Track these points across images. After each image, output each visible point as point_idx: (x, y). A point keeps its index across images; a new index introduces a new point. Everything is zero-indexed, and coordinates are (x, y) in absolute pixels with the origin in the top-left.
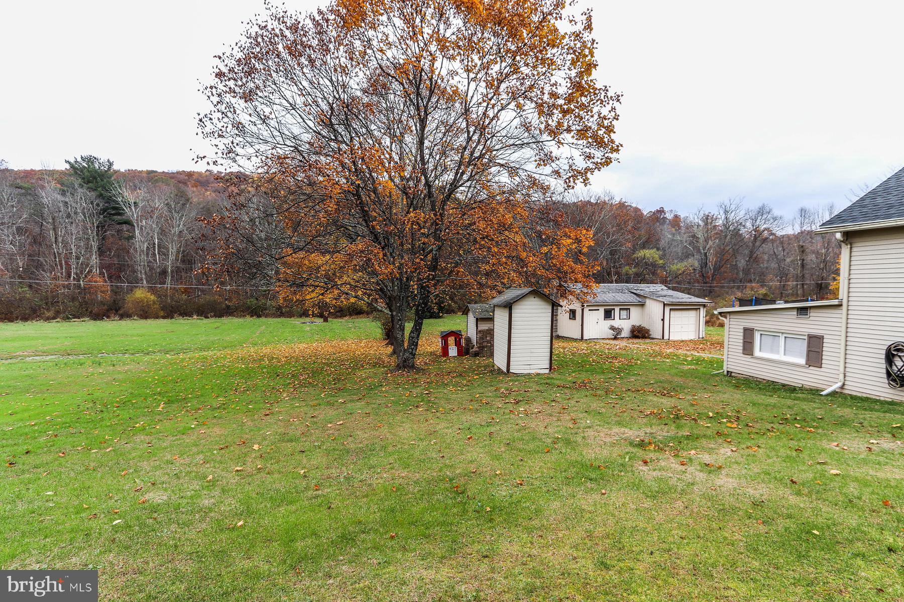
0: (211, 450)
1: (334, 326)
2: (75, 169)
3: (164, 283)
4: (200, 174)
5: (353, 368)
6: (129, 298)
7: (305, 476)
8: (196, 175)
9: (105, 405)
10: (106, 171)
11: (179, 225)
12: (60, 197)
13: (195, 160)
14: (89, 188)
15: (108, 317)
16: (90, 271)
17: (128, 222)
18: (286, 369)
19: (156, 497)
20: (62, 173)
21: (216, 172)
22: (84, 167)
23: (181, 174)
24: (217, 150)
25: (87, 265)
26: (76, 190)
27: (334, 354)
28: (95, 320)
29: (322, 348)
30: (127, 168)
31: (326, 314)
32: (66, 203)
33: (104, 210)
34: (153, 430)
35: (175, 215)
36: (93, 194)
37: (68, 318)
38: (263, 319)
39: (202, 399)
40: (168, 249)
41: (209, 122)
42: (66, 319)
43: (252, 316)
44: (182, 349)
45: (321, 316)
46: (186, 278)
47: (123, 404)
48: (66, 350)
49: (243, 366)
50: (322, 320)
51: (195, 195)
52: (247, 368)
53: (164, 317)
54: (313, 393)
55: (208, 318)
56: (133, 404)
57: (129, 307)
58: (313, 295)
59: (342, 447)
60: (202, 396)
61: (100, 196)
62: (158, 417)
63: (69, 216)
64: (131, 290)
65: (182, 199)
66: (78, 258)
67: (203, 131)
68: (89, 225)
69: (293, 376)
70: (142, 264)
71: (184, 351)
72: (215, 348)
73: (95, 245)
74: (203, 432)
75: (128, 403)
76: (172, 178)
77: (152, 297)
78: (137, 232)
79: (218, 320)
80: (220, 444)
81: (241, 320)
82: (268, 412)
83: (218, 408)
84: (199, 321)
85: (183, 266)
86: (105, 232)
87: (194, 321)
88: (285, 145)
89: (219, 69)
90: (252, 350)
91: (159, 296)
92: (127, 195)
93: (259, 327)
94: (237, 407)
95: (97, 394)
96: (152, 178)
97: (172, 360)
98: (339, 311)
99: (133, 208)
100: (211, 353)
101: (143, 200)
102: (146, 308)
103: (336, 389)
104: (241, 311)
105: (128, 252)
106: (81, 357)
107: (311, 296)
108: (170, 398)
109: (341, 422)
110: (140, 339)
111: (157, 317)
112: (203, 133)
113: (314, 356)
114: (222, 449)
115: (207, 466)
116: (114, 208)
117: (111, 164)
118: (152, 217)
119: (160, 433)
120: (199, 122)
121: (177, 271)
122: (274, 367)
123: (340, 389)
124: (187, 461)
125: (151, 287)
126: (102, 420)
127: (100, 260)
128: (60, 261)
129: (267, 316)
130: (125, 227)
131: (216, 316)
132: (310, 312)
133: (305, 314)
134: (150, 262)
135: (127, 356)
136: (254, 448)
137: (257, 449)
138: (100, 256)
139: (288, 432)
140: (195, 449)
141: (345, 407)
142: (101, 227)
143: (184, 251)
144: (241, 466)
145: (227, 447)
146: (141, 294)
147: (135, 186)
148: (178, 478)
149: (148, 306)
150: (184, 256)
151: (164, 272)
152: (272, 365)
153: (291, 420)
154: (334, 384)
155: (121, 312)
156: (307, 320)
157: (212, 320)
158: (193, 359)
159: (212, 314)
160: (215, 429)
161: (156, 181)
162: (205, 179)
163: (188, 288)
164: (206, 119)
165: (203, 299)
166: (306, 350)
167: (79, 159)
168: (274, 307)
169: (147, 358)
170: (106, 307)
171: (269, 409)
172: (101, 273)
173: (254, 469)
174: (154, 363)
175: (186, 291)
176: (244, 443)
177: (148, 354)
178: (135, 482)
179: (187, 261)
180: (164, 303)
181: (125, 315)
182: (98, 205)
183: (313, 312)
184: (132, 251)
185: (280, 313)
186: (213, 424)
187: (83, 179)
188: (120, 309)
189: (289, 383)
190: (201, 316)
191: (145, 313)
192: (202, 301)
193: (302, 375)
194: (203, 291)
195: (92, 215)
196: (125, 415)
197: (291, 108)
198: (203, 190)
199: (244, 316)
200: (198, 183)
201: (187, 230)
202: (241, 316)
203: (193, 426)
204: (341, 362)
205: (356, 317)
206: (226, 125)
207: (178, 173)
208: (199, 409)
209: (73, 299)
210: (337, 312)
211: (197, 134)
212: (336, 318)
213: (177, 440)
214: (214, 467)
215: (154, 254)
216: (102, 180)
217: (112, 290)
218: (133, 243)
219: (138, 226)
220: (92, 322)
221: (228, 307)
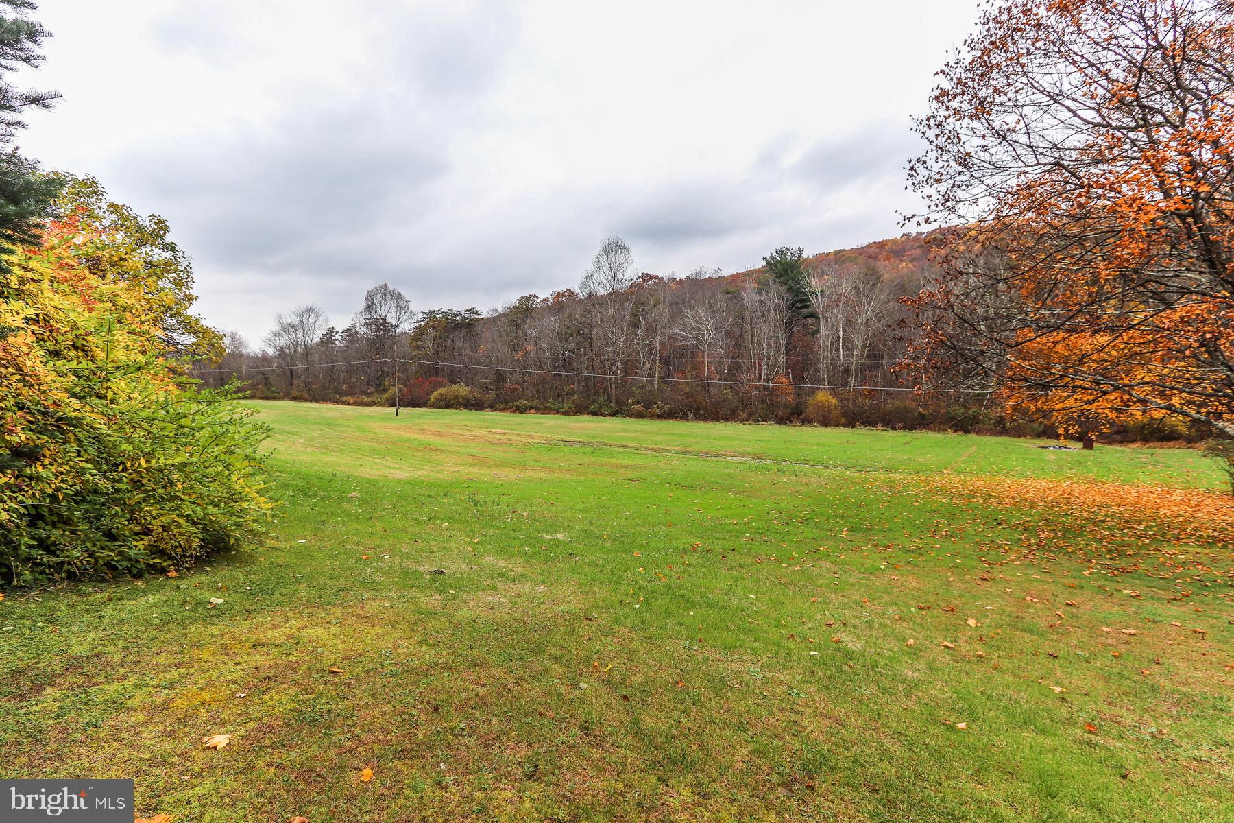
0: (908, 605)
1: (1107, 458)
2: (771, 265)
3: (846, 384)
4: (894, 241)
5: (1154, 538)
6: (811, 401)
7: (1064, 699)
8: (890, 244)
9: (790, 518)
10: (796, 261)
11: (867, 312)
12: (758, 298)
13: (901, 224)
14: (780, 282)
15: (791, 422)
16: (778, 371)
17: (813, 315)
18: (1013, 516)
19: (851, 642)
20: (760, 271)
21: (914, 235)
22: (778, 261)
23: (871, 247)
24: (929, 203)
25: (775, 366)
26: (769, 286)
27: (1107, 506)
28: (779, 424)
29: (1081, 493)
30: (815, 254)
31: (1093, 435)
32: (762, 301)
33: (792, 305)
34: (838, 559)
35: (864, 299)
36: (783, 289)
37: (758, 421)
38: (973, 437)
39: (891, 535)
40: (852, 343)
41: (922, 167)
42: (757, 421)
43: (956, 431)
44: (865, 467)
45: (1080, 438)
46: (871, 377)
47: (806, 521)
48: (756, 454)
49: (944, 501)
50: (1081, 445)
51: (888, 271)
52: (950, 504)
53: (845, 426)
54: (1067, 564)
55: (896, 429)
56: (816, 523)
57: (810, 410)
58: (1069, 403)
59: (1138, 677)
60: (890, 530)
61: (790, 289)
62: (842, 545)
63: (763, 315)
64: (813, 392)
65: (872, 277)
66: (768, 358)
67: (915, 181)
68: (780, 322)
69: (1026, 529)
70: (825, 362)
71: (867, 469)
72: (904, 470)
73: (783, 342)
74: (896, 578)
75: (812, 521)
76: (860, 254)
77: (834, 401)
78: (822, 324)
79: (908, 433)
80: (918, 601)
81: (940, 435)
82: (986, 576)
83: (913, 551)
84: (884, 433)
85: (868, 363)
86: (792, 328)
87: (878, 433)
88: (1038, 164)
89: (941, 89)
90: (956, 479)
91: (841, 400)
92: (815, 284)
93: (967, 447)
94: (938, 556)
95: (783, 505)
96: (840, 258)
97: (854, 478)
98: (1118, 432)
99: (819, 298)
100: (899, 476)
101: (830, 287)
102: (827, 413)
103: (1117, 569)
104: (940, 423)
105: (812, 348)
106: (768, 462)
107: (1063, 403)
108: (853, 525)
109: (1133, 631)
110: (820, 449)
111: (837, 425)
112: (914, 184)
113: (1065, 504)
114: (922, 608)
115: (905, 624)
116: (802, 301)
117: (801, 251)
118: (838, 306)
119: (846, 564)
120: (910, 172)
121: (862, 368)
122: (993, 510)
123: (1123, 571)
124: (880, 609)
125: (833, 389)
126: (788, 533)
127: (787, 359)
128: (755, 362)
129: (979, 432)
130: (810, 321)
131: (905, 428)
132: (1061, 431)
133: (1048, 432)
134: (833, 359)
135: (807, 467)
136: (969, 622)
137: (973, 625)
138: (786, 355)
139: (1023, 616)
140: (887, 598)
141: (1139, 606)
142: (789, 323)
143: (870, 345)
144: (951, 643)
145: (928, 608)
146: (823, 397)
147: (823, 272)
148: (871, 627)
149: (829, 411)
150: (869, 350)
151: (847, 371)
152: (989, 507)
153: (1028, 599)
154: (1111, 559)
155: (802, 417)
156: (1052, 442)
157: (901, 433)
158: (877, 481)
159: (901, 425)
160: (910, 579)
161: (844, 261)
162: (900, 246)
163: (872, 390)
164: (918, 164)
165: (890, 405)
166: (1048, 492)
167: (774, 254)
168: (992, 419)
169: (827, 472)
170: (789, 411)
171: (988, 572)
172: (787, 374)
173: (971, 653)
174: (835, 479)
175: (870, 394)
176: (953, 610)
177: (828, 467)
178: (825, 614)
179: (874, 355)
180: (845, 409)
181: (806, 421)
182: (787, 300)
183: (1066, 430)
184: (816, 347)
185: (1001, 428)
186: (907, 571)
187: (777, 273)
188: (801, 413)
189: (1020, 540)
190: (887, 426)
191: (826, 420)
192: (889, 407)
193: (1043, 531)
194: (889, 394)
195: (782, 312)
196: (809, 533)
197: (1052, 102)
198: (898, 262)
199: (945, 430)
200: (891, 255)
201: (876, 317)
202: (939, 430)
203: (882, 567)
204: (1125, 524)
205: (1158, 444)
206: (946, 164)
207: (869, 246)
208: (888, 547)
209: (763, 401)
210: (1115, 433)
211: (906, 188)
212: (1110, 443)
213: (864, 578)
214: (914, 630)
215: (838, 350)
216: (792, 272)
217: (796, 392)
218: (817, 339)
219: (823, 317)
220: (777, 426)
221: (922, 416)
